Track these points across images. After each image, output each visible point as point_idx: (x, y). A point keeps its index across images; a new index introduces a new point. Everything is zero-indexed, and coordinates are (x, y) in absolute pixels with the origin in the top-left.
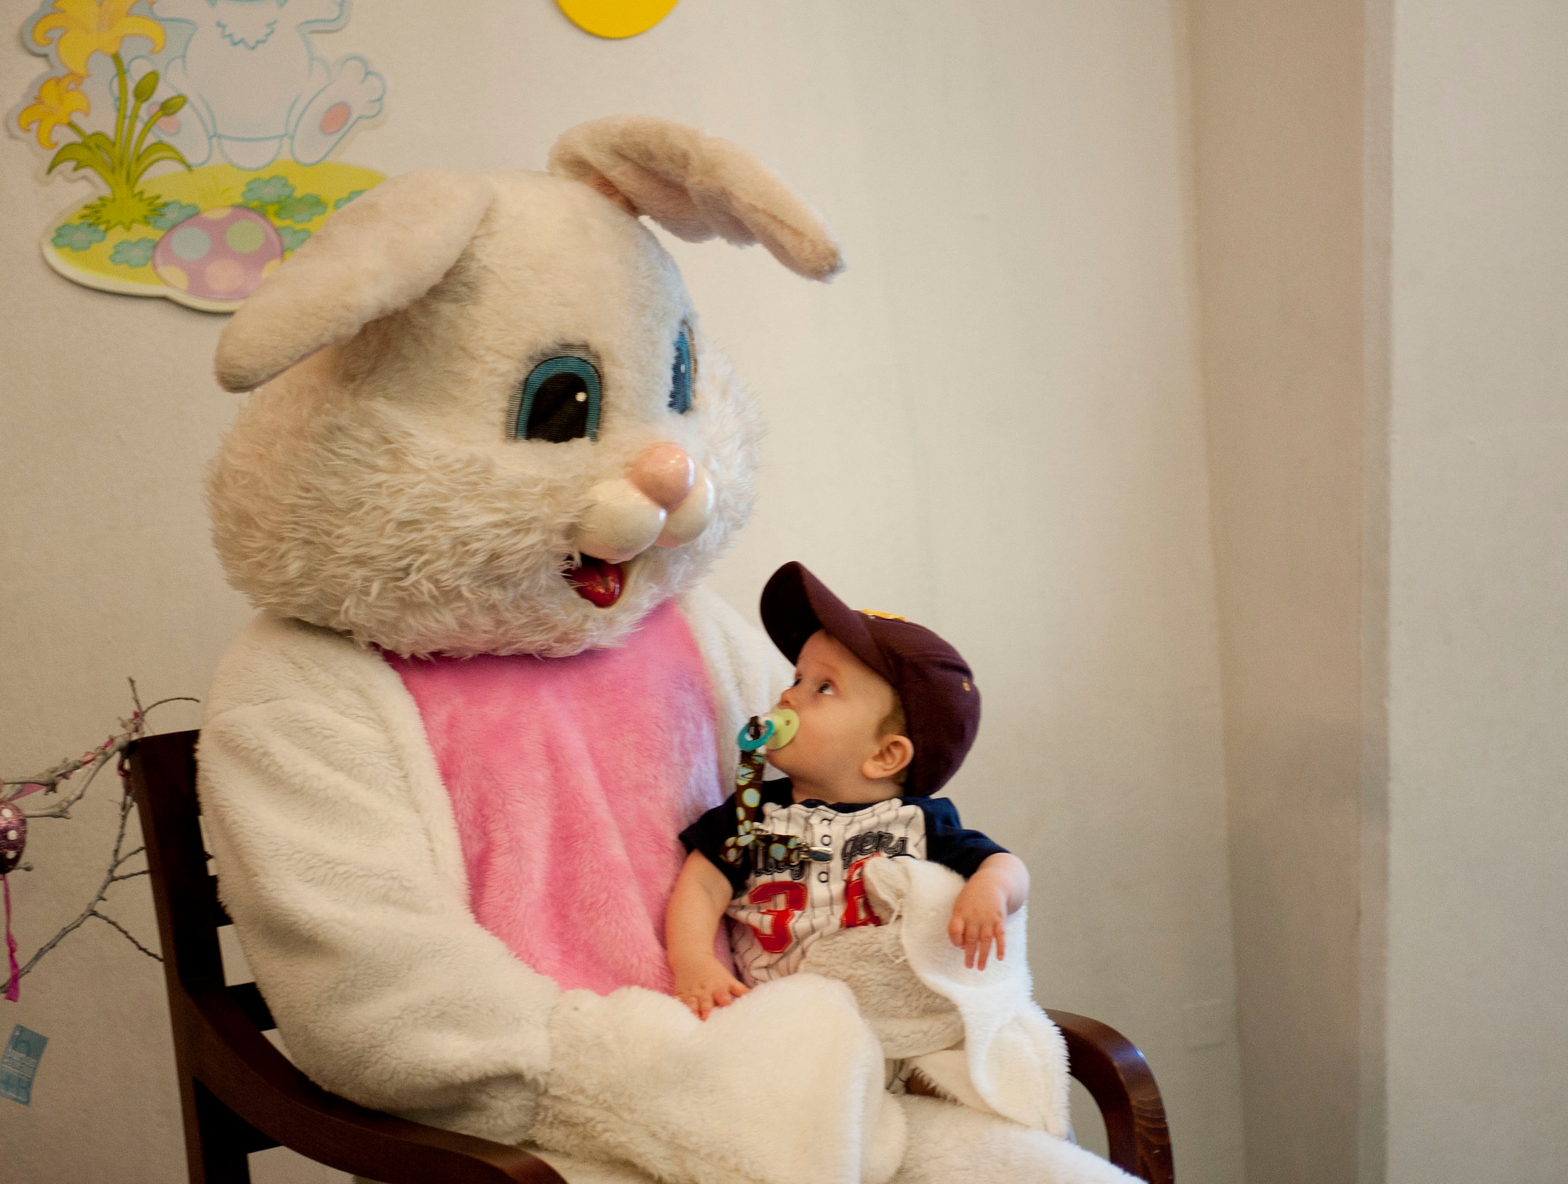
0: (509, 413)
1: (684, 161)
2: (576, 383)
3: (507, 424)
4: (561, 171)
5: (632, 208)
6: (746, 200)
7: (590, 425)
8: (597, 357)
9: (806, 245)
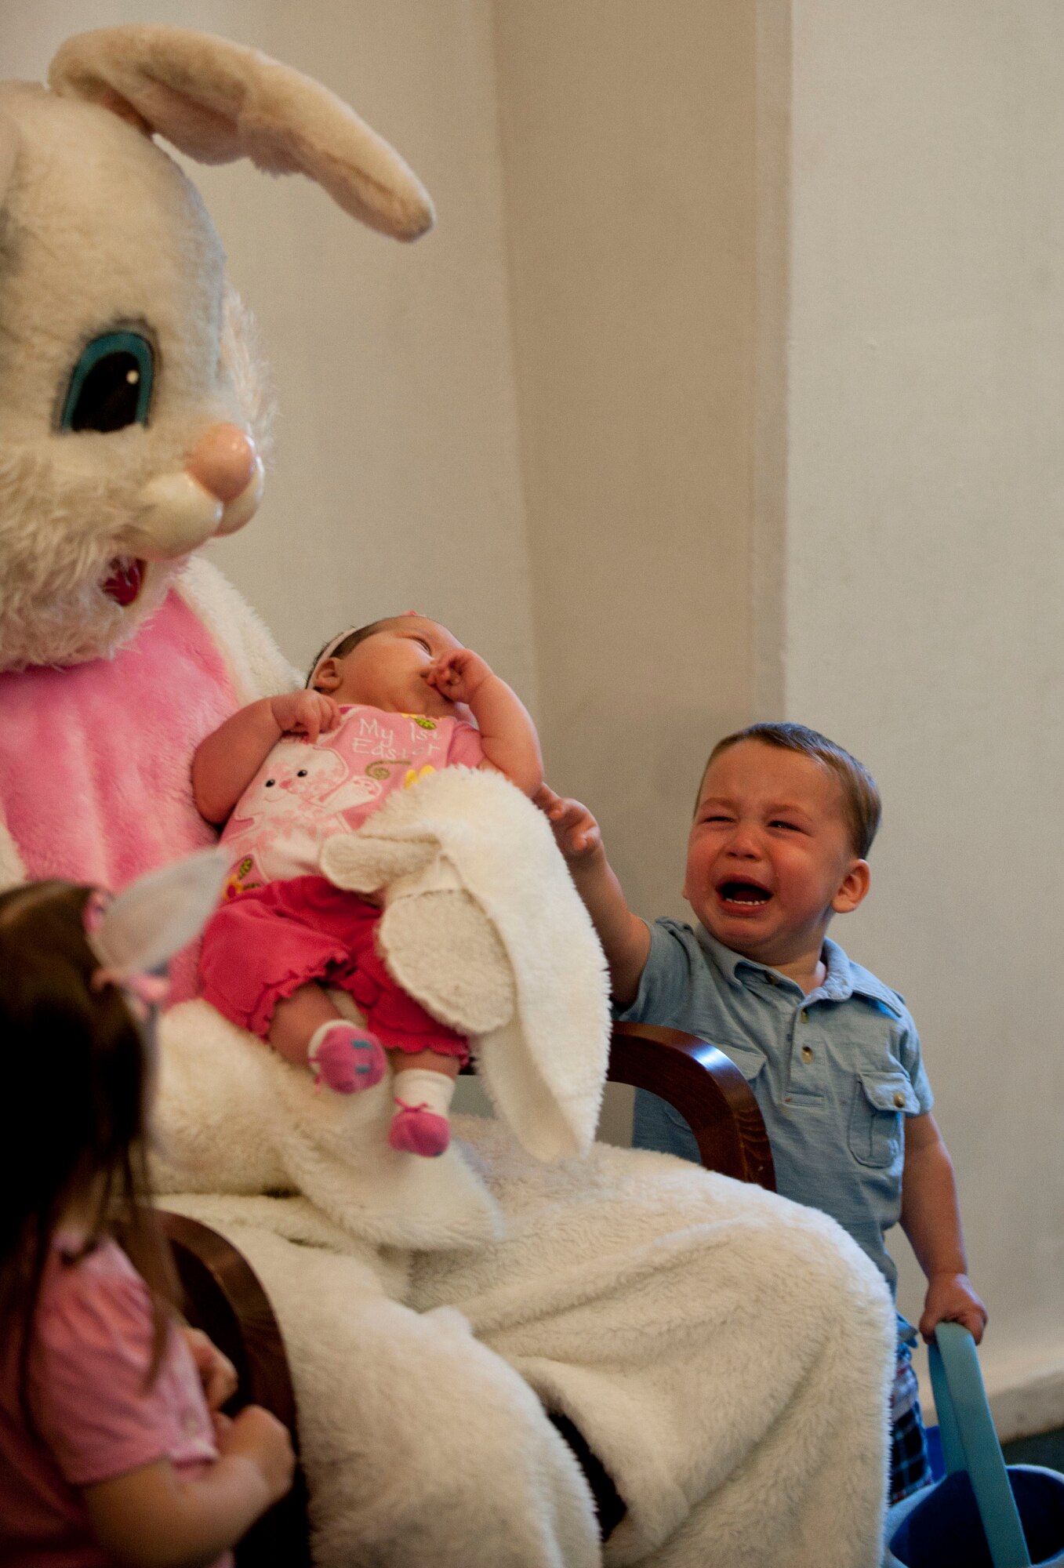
0: (55, 402)
1: (238, 92)
2: (128, 361)
3: (53, 416)
4: (68, 89)
5: (147, 127)
6: (320, 146)
7: (141, 408)
8: (153, 332)
9: (397, 206)
